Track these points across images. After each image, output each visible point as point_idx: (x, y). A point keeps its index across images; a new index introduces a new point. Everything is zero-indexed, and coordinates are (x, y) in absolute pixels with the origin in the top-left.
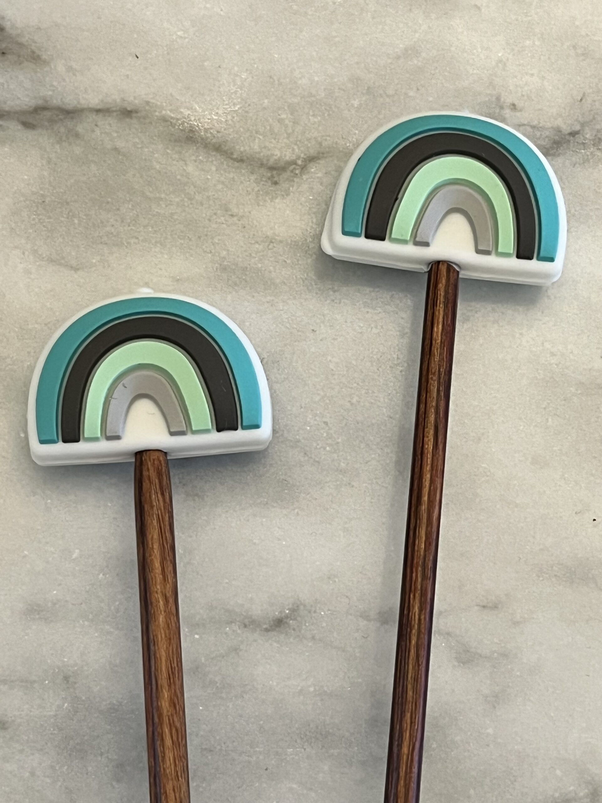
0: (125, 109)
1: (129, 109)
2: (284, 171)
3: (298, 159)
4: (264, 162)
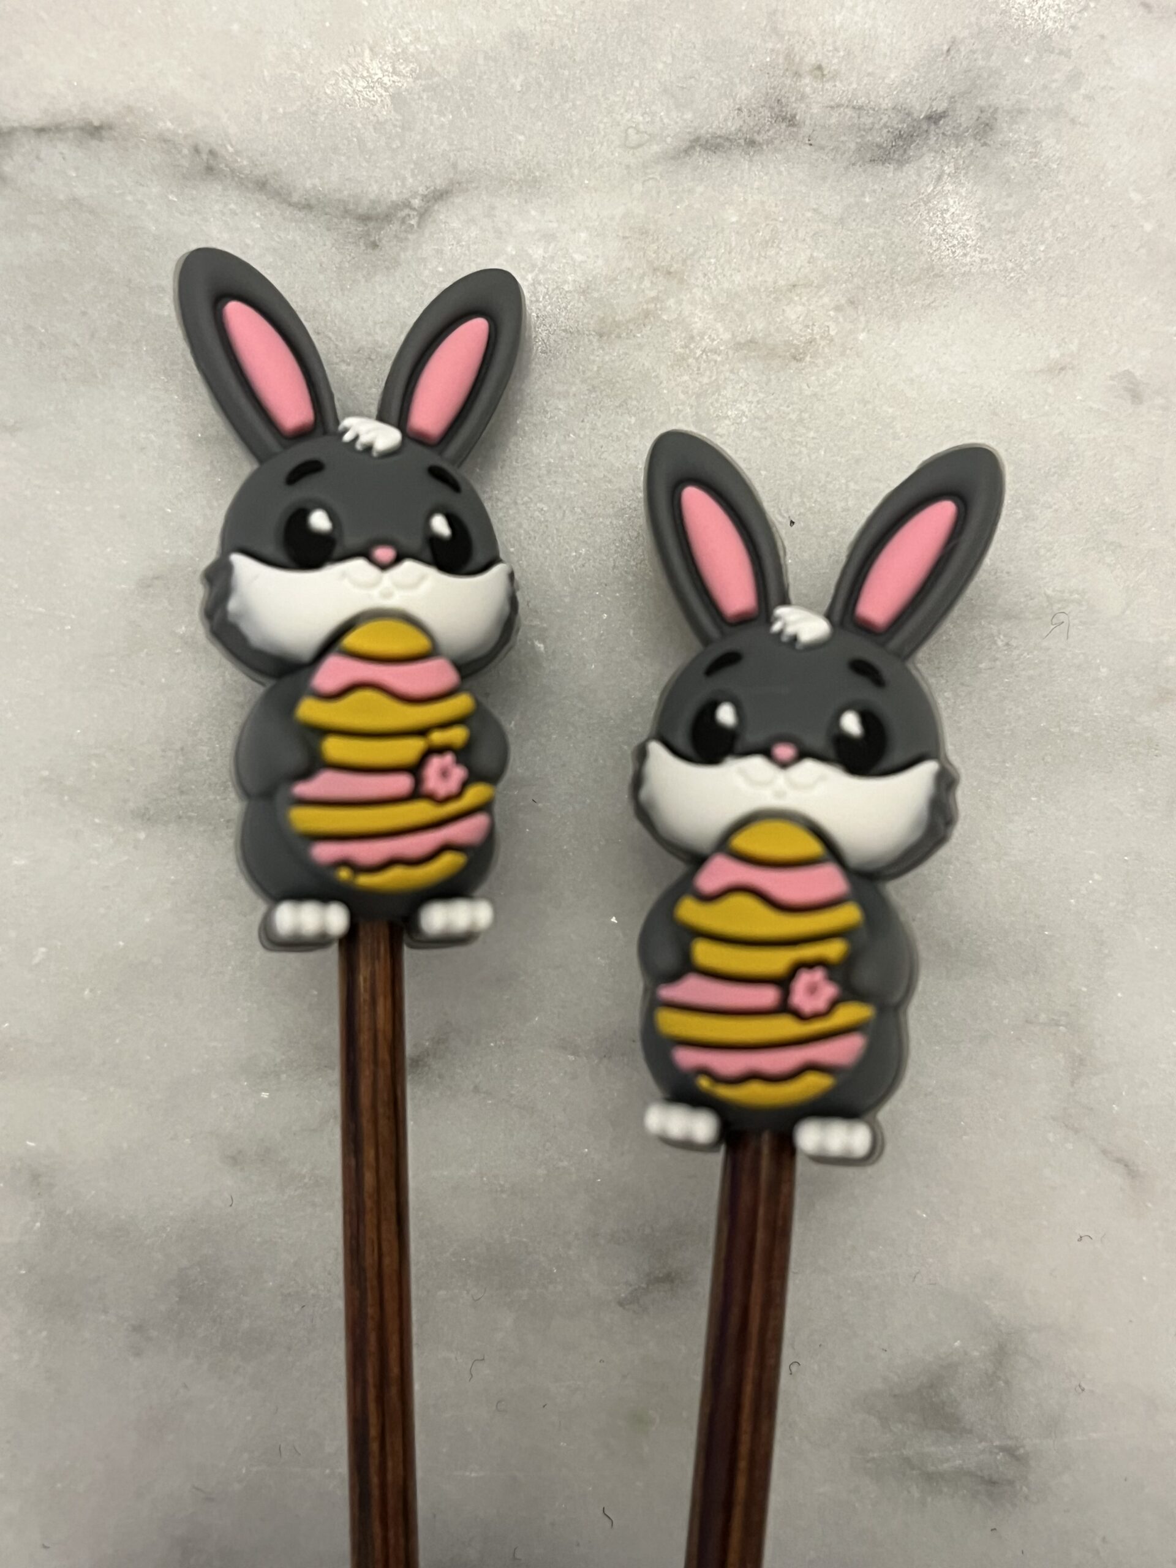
0: (90, 124)
1: (96, 123)
2: (390, 222)
3: (414, 196)
4: (351, 207)
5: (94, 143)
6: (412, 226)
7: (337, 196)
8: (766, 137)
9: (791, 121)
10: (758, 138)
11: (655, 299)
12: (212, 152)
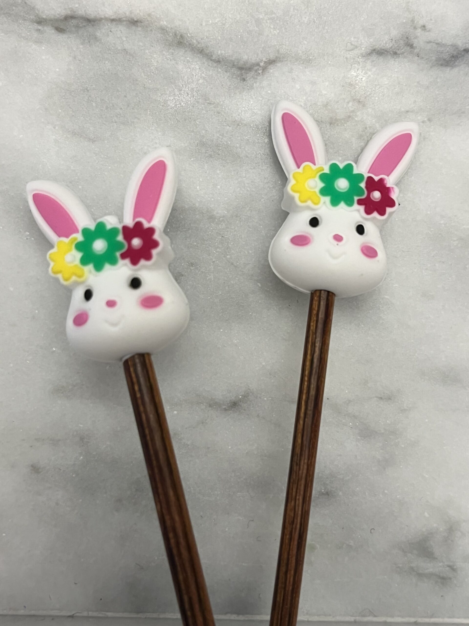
0: (133, 19)
2: (250, 71)
3: (261, 62)
4: (236, 64)
5: (134, 28)
6: (260, 74)
7: (231, 59)
8: (401, 52)
9: (411, 46)
10: (398, 52)
11: (353, 111)
12: (182, 36)
